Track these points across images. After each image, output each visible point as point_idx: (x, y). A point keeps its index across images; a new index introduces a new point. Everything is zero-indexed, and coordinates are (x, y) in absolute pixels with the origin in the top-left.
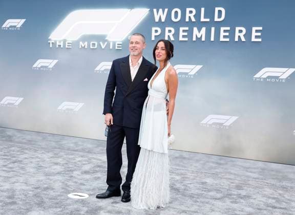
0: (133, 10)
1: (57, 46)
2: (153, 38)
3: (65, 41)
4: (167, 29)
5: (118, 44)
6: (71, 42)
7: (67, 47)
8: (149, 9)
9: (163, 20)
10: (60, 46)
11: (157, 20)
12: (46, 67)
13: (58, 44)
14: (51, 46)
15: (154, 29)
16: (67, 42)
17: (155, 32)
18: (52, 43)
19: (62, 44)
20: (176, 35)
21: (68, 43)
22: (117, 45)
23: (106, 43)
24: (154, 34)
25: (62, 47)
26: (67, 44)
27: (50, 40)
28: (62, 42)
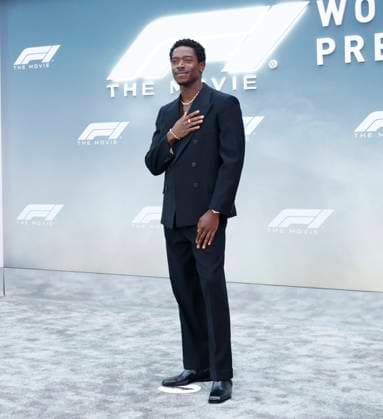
0: (274, 7)
1: (125, 95)
2: (320, 61)
3: (140, 82)
4: (348, 39)
5: (248, 80)
6: (152, 83)
7: (144, 93)
8: (307, 3)
9: (338, 21)
10: (130, 92)
11: (325, 22)
12: (105, 138)
13: (126, 89)
14: (113, 95)
15: (320, 42)
16: (144, 85)
17: (324, 47)
18: (115, 88)
19: (134, 89)
20: (368, 49)
21: (147, 86)
22: (246, 82)
23: (223, 80)
24: (321, 52)
25: (134, 94)
26: (144, 89)
27: (110, 82)
28: (135, 85)
